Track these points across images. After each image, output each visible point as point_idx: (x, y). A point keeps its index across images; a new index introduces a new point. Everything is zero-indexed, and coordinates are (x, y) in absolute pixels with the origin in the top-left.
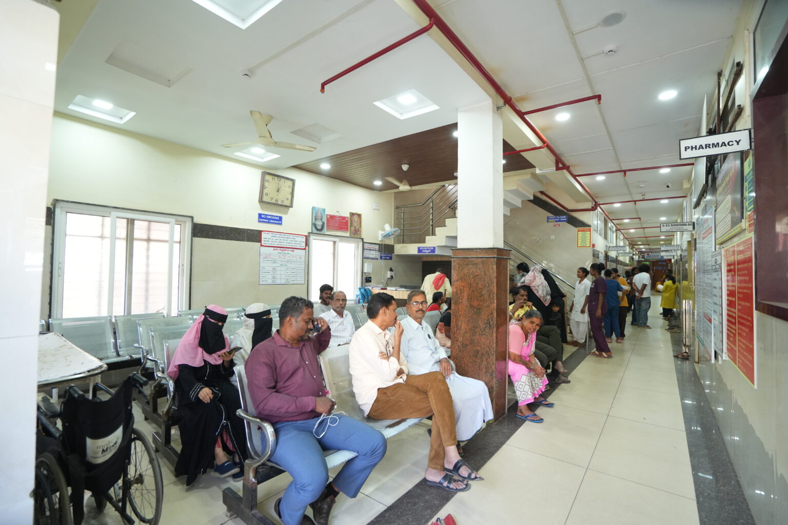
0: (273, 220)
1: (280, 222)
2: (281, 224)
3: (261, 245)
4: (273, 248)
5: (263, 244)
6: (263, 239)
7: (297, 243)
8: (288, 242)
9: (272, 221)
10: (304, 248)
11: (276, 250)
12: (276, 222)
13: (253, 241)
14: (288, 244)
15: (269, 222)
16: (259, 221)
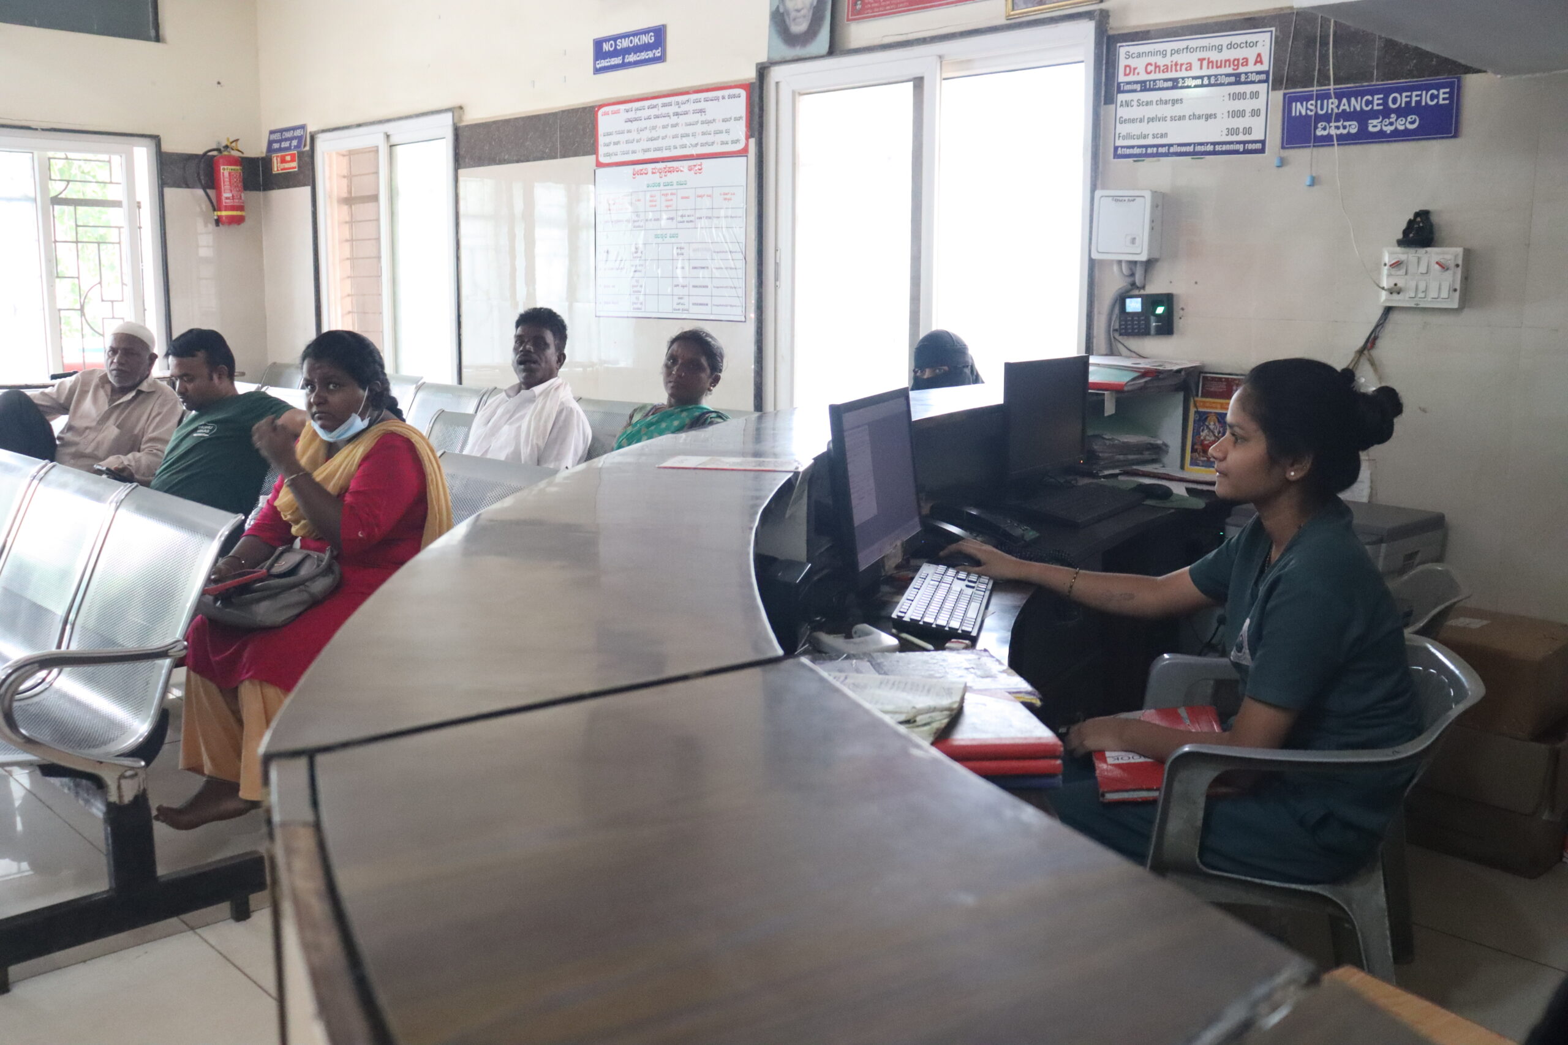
0: (638, 49)
1: (657, 53)
2: (661, 59)
3: (599, 165)
4: (629, 169)
5: (602, 160)
6: (602, 140)
7: (712, 128)
8: (680, 130)
9: (632, 58)
10: (740, 146)
11: (640, 173)
12: (643, 55)
13: (576, 154)
14: (678, 142)
15: (624, 65)
16: (597, 71)
